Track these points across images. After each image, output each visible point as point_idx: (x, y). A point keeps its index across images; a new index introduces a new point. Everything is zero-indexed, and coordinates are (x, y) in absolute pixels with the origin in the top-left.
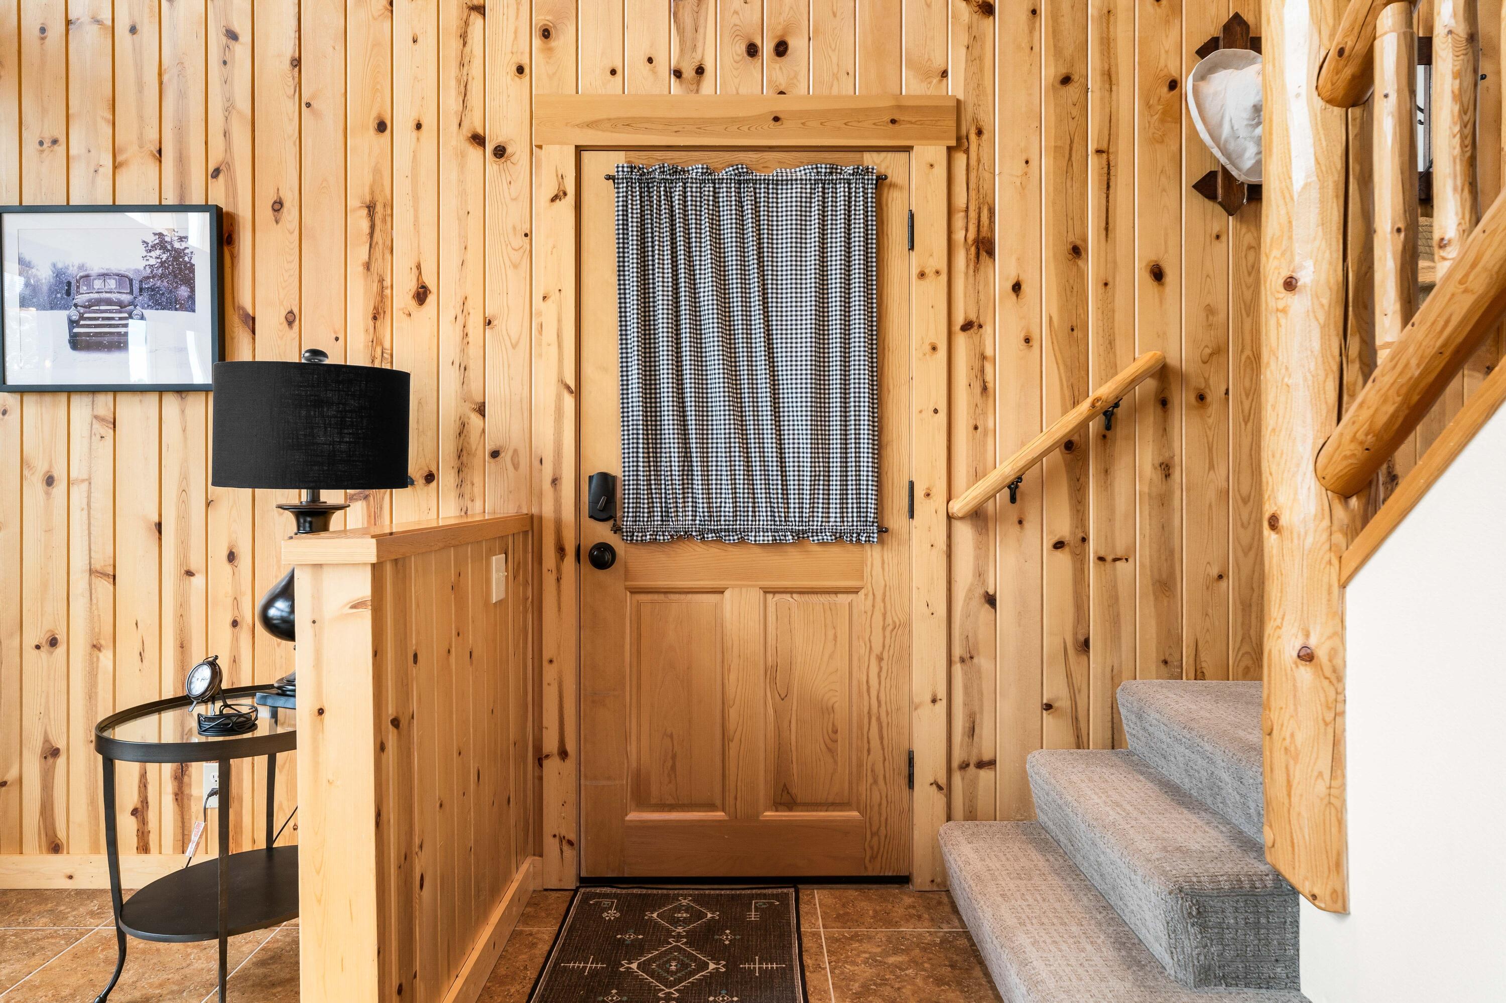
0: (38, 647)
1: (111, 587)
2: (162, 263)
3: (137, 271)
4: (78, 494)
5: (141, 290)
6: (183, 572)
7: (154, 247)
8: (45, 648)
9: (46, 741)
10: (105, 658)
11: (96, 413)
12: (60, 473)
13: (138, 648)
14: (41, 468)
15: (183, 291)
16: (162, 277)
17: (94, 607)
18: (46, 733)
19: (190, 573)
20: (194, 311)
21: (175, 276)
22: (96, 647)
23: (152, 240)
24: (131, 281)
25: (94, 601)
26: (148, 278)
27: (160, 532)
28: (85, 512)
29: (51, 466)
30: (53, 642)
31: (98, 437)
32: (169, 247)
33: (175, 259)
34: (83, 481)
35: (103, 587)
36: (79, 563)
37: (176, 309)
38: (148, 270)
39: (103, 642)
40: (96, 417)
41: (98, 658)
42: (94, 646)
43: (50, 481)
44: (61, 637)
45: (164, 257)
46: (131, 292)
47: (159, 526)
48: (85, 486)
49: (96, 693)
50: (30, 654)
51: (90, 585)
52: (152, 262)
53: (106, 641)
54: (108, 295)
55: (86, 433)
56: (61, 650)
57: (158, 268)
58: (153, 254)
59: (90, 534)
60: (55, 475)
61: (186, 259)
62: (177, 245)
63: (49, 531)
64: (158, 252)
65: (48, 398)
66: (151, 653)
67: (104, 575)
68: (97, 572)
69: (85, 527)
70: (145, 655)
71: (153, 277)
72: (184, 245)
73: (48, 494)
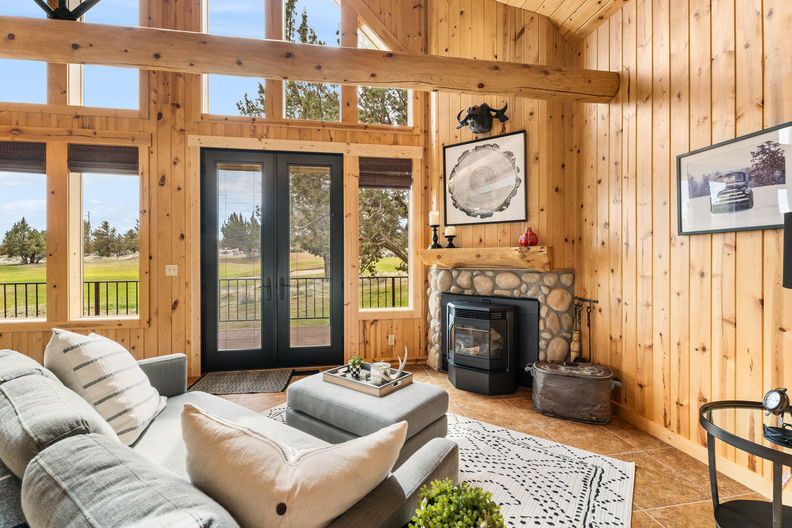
0: (697, 350)
1: (734, 329)
2: (763, 161)
3: (748, 169)
4: (716, 282)
5: (750, 178)
6: (778, 328)
7: (758, 154)
8: (700, 351)
9: (701, 393)
10: (730, 363)
11: (725, 243)
12: (707, 271)
13: (749, 363)
14: (698, 268)
15: (777, 173)
16: (762, 169)
17: (724, 337)
18: (700, 390)
19: (782, 330)
20: (784, 183)
21: (772, 166)
22: (725, 357)
23: (756, 150)
24: (744, 174)
25: (724, 334)
26: (755, 171)
27: (763, 304)
28: (720, 290)
29: (703, 268)
30: (704, 349)
31: (727, 254)
32: (768, 151)
33: (772, 157)
34: (719, 275)
35: (729, 328)
36: (717, 314)
37: (773, 184)
38: (755, 167)
39: (729, 355)
40: (725, 245)
41: (726, 362)
42: (724, 356)
43: (702, 275)
44: (708, 347)
45: (765, 157)
46: (744, 180)
47: (762, 301)
48: (720, 278)
49: (725, 379)
50: (693, 352)
51: (722, 326)
52: (757, 162)
53: (730, 355)
54: (731, 184)
55: (720, 252)
56: (707, 354)
57: (760, 164)
58: (758, 158)
59: (722, 301)
60: (705, 272)
61: (779, 155)
62: (773, 149)
63: (702, 297)
64: (761, 156)
65: (701, 237)
66: (757, 367)
67: (730, 322)
68: (726, 320)
69: (720, 298)
70: (753, 368)
71: (758, 170)
72: (777, 148)
73: (701, 280)
